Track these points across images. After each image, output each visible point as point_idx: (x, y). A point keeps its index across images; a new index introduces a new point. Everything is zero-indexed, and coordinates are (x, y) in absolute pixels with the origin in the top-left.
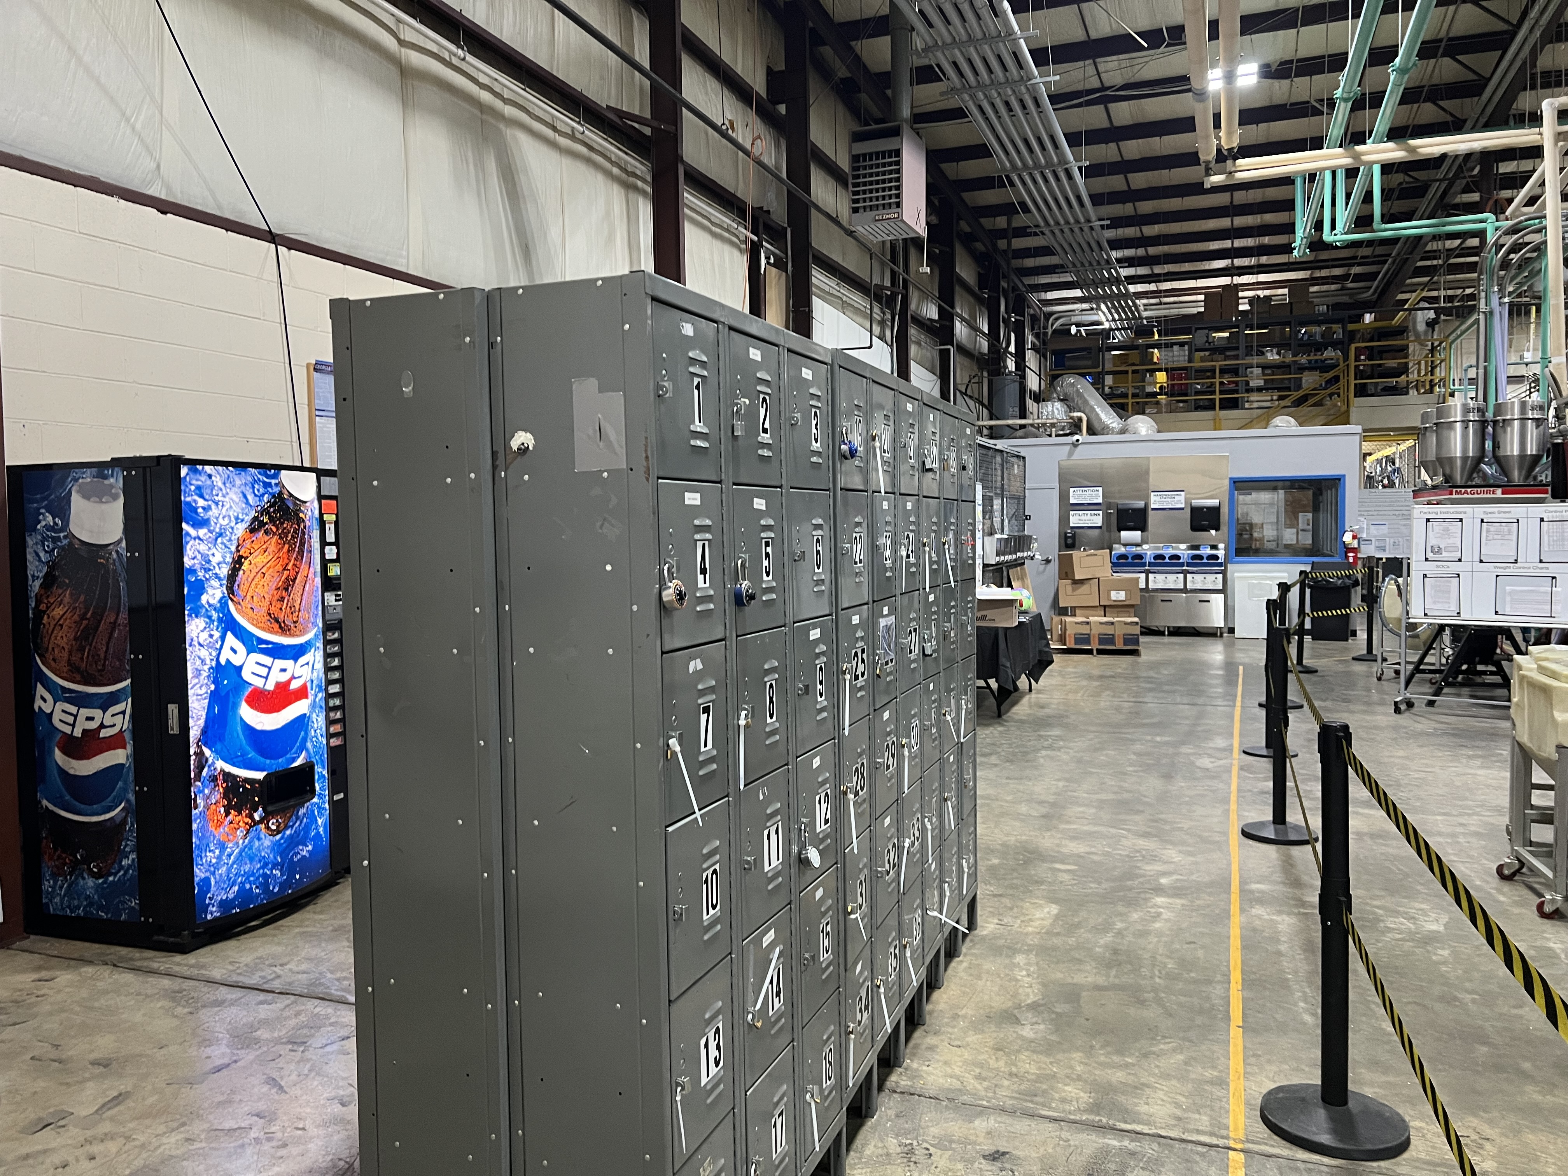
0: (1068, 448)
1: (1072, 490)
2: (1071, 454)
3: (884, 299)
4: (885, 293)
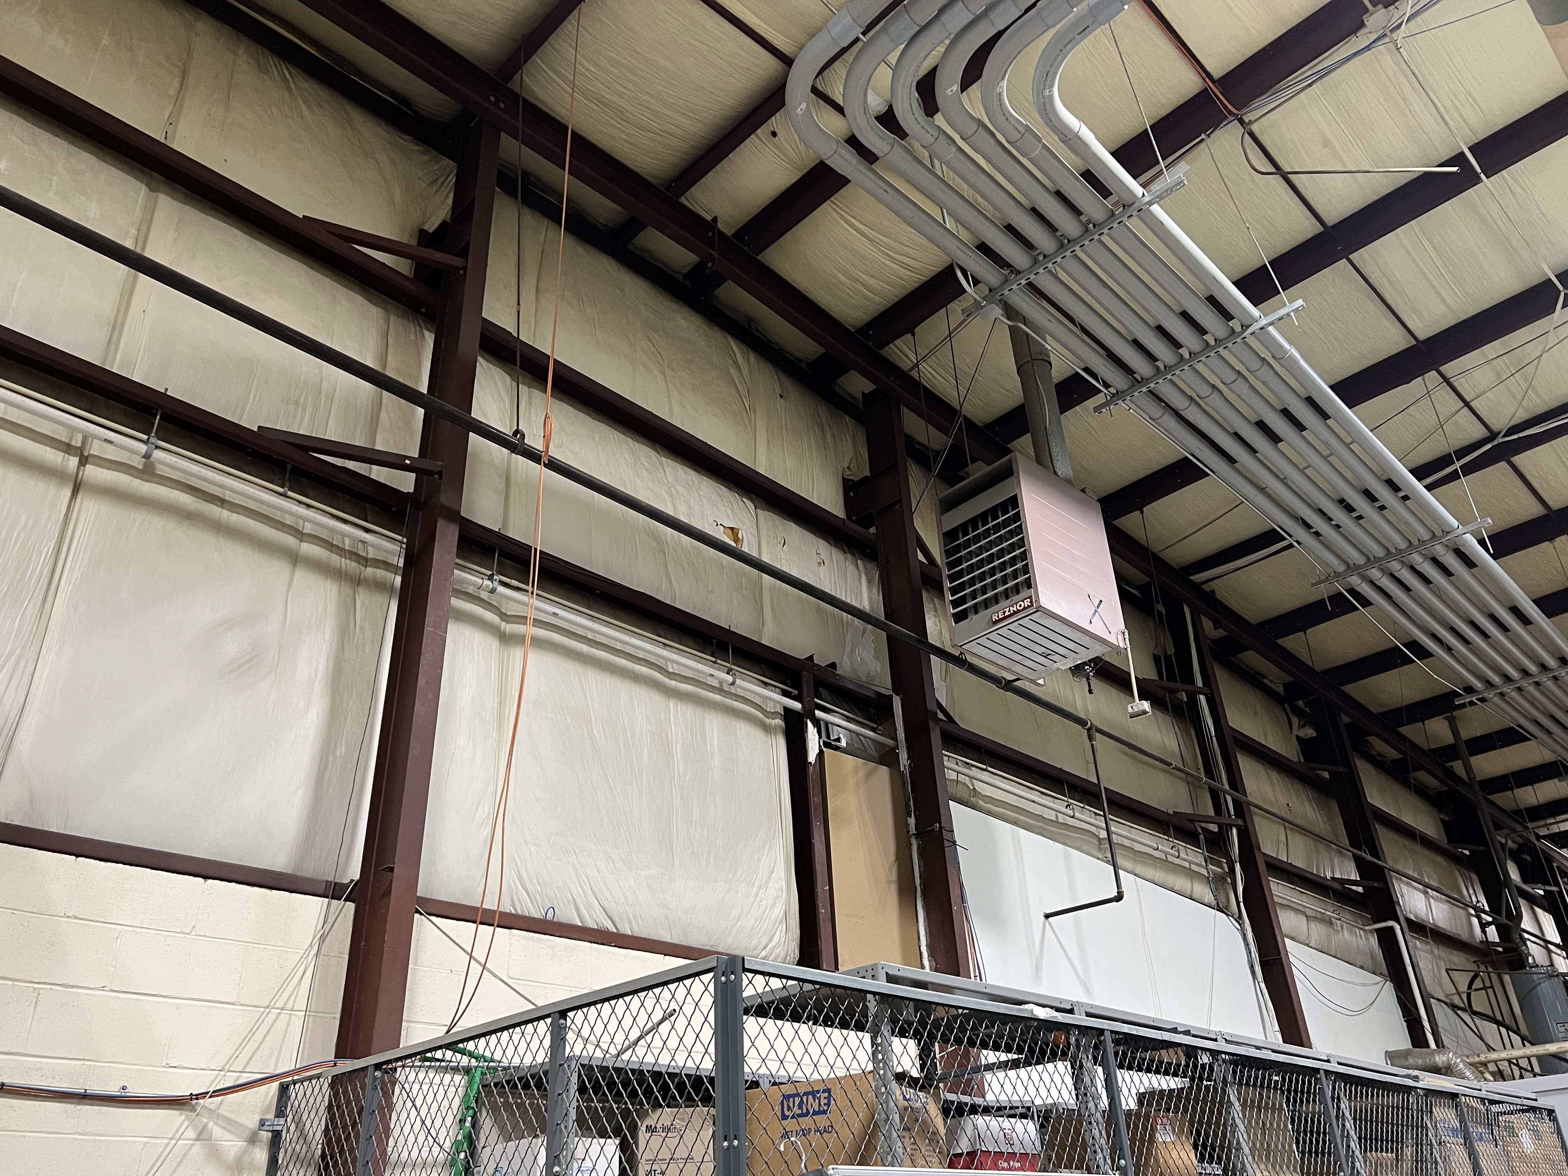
3: (1202, 836)
4: (1202, 828)
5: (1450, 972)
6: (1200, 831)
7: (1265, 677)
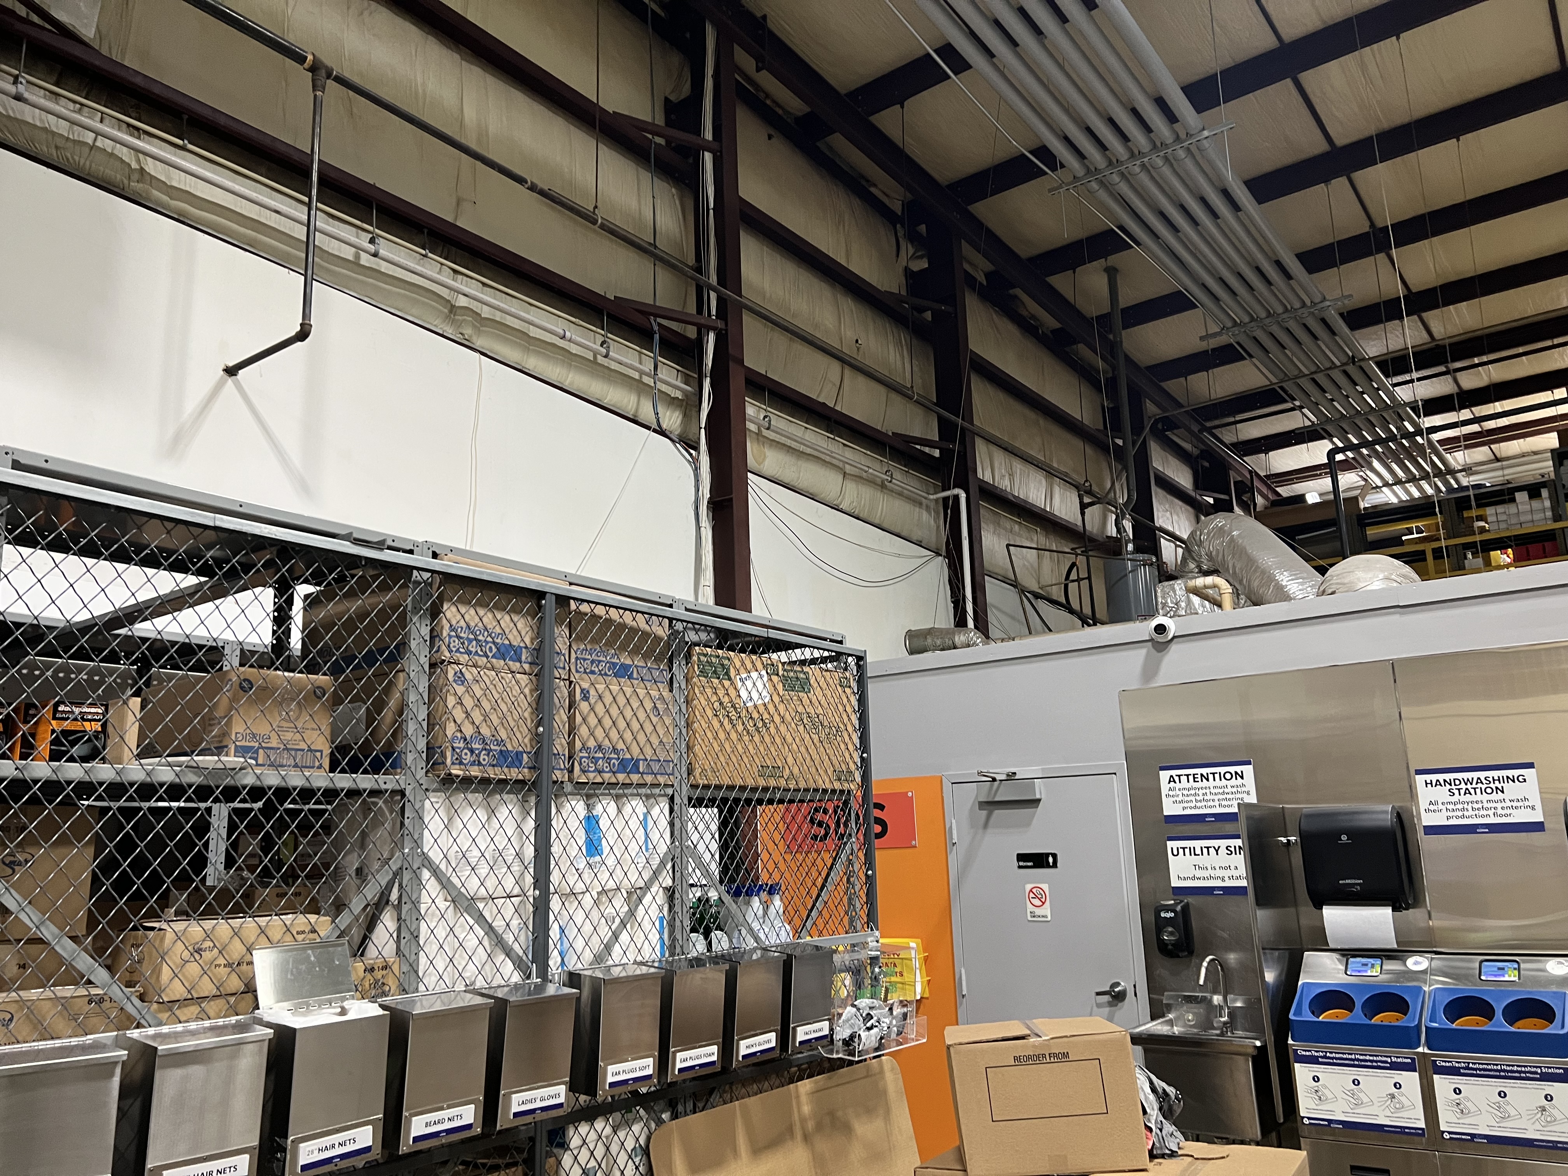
0: (1141, 654)
1: (1164, 775)
2: (1150, 671)
3: (657, 337)
4: (659, 325)
5: (1011, 548)
6: (656, 328)
7: (875, 185)
